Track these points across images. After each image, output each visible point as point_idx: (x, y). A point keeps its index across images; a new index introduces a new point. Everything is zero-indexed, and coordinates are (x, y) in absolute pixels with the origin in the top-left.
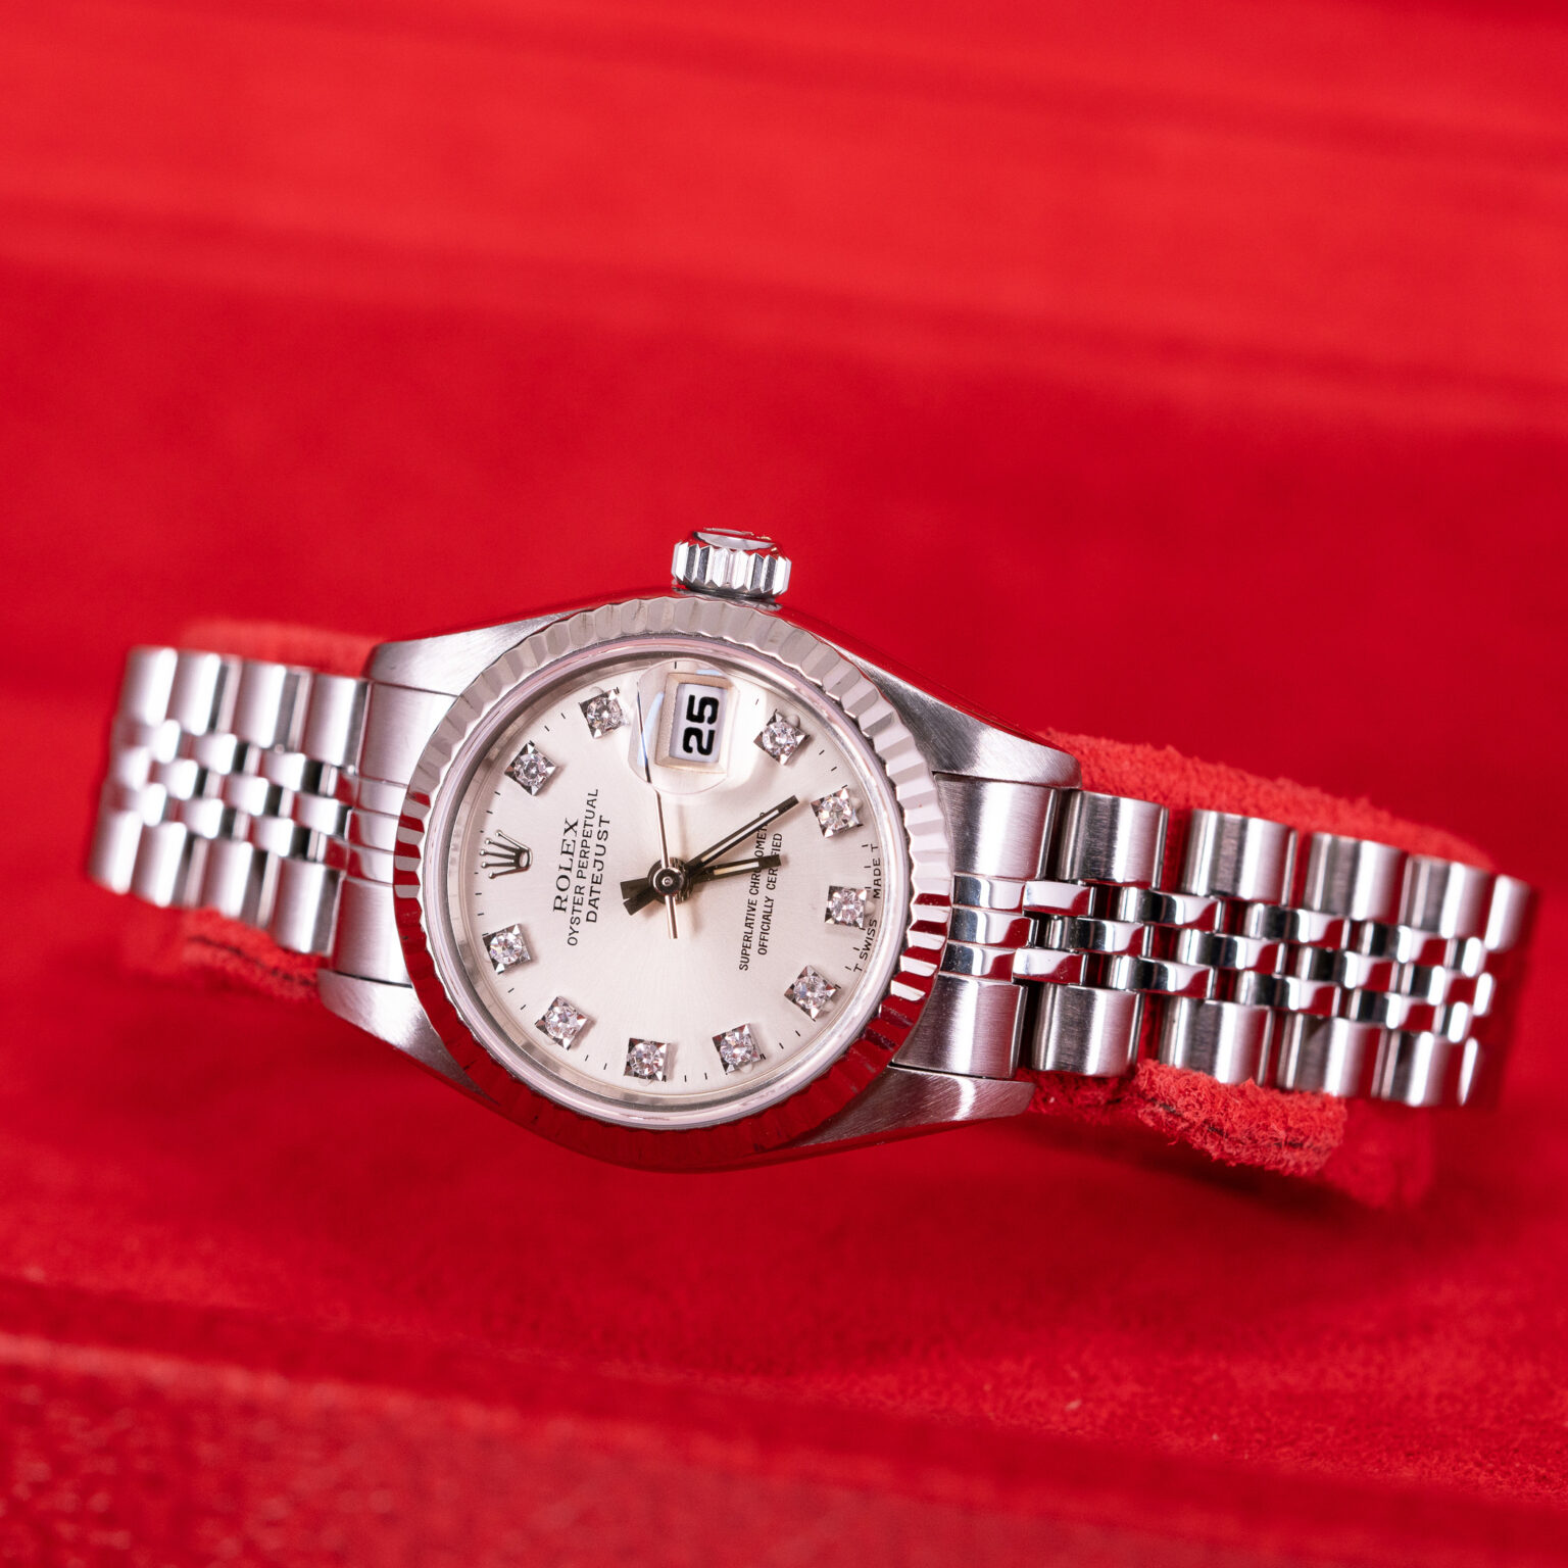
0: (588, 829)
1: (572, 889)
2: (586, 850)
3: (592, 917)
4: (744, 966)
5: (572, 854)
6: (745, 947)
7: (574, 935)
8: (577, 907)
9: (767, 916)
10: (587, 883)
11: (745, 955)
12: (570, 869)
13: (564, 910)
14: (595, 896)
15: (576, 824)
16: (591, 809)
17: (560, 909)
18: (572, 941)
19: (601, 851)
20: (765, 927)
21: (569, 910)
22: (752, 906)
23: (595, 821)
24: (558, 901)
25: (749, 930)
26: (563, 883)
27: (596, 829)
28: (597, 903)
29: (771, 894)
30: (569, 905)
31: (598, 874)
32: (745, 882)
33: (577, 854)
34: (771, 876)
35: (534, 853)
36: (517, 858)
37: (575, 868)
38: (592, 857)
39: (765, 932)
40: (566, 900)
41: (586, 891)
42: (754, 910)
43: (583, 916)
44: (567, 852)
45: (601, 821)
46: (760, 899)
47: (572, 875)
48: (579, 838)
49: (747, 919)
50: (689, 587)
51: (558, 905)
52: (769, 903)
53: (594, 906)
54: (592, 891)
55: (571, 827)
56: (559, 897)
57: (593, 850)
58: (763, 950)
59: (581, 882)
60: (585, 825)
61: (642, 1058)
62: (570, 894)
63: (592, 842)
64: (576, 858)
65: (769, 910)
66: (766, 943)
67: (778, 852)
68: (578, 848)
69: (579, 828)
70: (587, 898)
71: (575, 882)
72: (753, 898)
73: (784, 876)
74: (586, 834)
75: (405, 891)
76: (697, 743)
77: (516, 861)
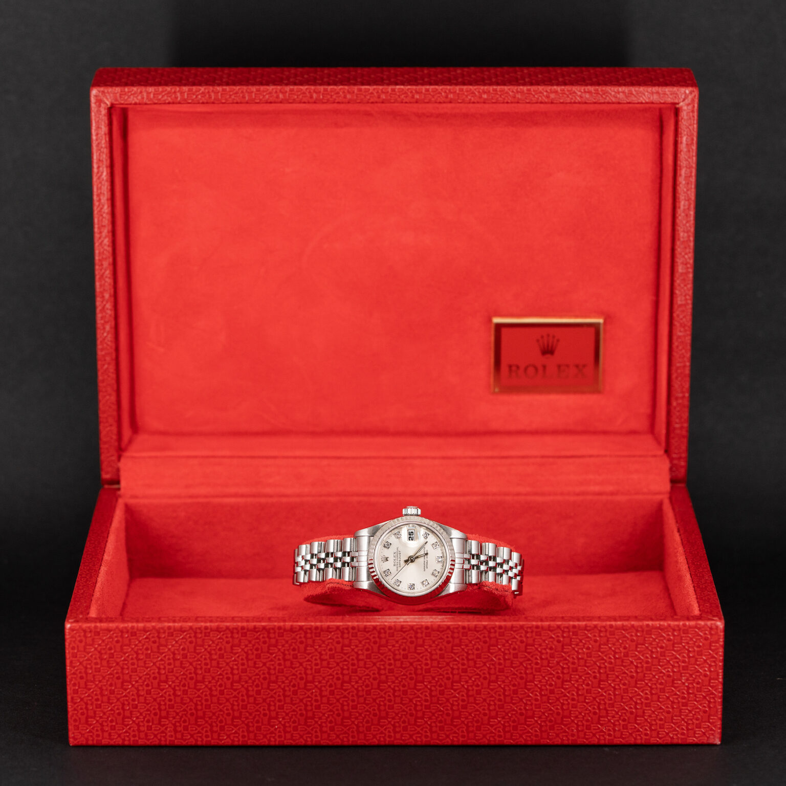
2: (398, 556)
3: (400, 566)
4: (425, 570)
6: (424, 567)
7: (398, 569)
8: (397, 565)
10: (398, 561)
12: (395, 560)
16: (398, 550)
17: (395, 566)
19: (400, 556)
20: (427, 564)
25: (425, 565)
26: (395, 562)
28: (401, 564)
29: (427, 559)
31: (400, 560)
32: (423, 558)
34: (427, 556)
35: (389, 558)
41: (399, 563)
42: (425, 562)
44: (395, 557)
45: (399, 552)
48: (396, 555)
50: (406, 515)
55: (395, 553)
56: (394, 564)
60: (397, 552)
61: (412, 587)
65: (427, 562)
66: (427, 567)
67: (427, 552)
72: (425, 560)
73: (429, 556)
74: (398, 554)
75: (370, 566)
76: (410, 538)
77: (387, 559)
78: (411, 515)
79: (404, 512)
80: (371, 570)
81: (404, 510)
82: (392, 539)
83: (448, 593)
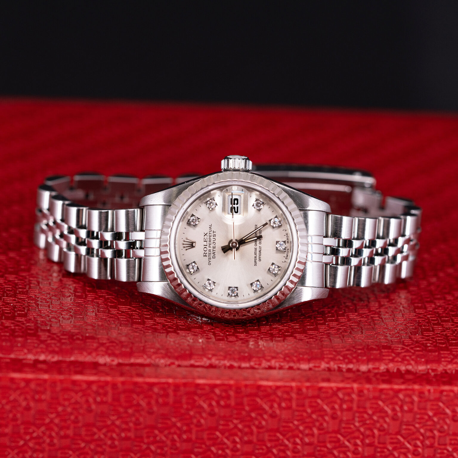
0: (210, 234)
1: (208, 250)
2: (210, 240)
3: (214, 257)
4: (255, 265)
5: (207, 241)
6: (255, 260)
7: (210, 262)
8: (210, 255)
9: (260, 251)
10: (212, 249)
11: (255, 262)
12: (207, 245)
13: (206, 256)
14: (214, 251)
15: (207, 234)
16: (211, 229)
17: (205, 256)
18: (209, 264)
19: (214, 240)
20: (260, 254)
21: (208, 256)
22: (256, 249)
23: (212, 232)
24: (205, 254)
25: (256, 255)
26: (205, 249)
27: (212, 234)
28: (215, 253)
29: (260, 245)
30: (207, 255)
31: (214, 246)
32: (254, 244)
33: (208, 241)
34: (260, 241)
35: (197, 242)
36: (192, 244)
37: (208, 245)
38: (212, 242)
39: (260, 255)
40: (207, 254)
41: (212, 251)
42: (256, 250)
43: (211, 257)
44: (205, 241)
45: (213, 232)
46: (258, 247)
47: (207, 247)
48: (208, 237)
49: (255, 253)
51: (205, 255)
52: (260, 248)
53: (214, 254)
54: (213, 250)
55: (206, 235)
56: (205, 253)
57: (212, 240)
58: (260, 260)
59: (210, 248)
60: (209, 233)
61: (233, 291)
62: (208, 252)
63: (212, 238)
64: (208, 242)
65: (260, 249)
66: (260, 258)
67: (261, 235)
68: (208, 240)
69: (208, 235)
70: (212, 252)
71: (208, 248)
72: (256, 247)
73: (263, 240)
74: (210, 236)
75: (164, 256)
76: (234, 210)
77: (192, 245)
78: (235, 170)
79: (223, 164)
80: (165, 263)
81: (223, 161)
82: (202, 211)
83: (299, 302)
